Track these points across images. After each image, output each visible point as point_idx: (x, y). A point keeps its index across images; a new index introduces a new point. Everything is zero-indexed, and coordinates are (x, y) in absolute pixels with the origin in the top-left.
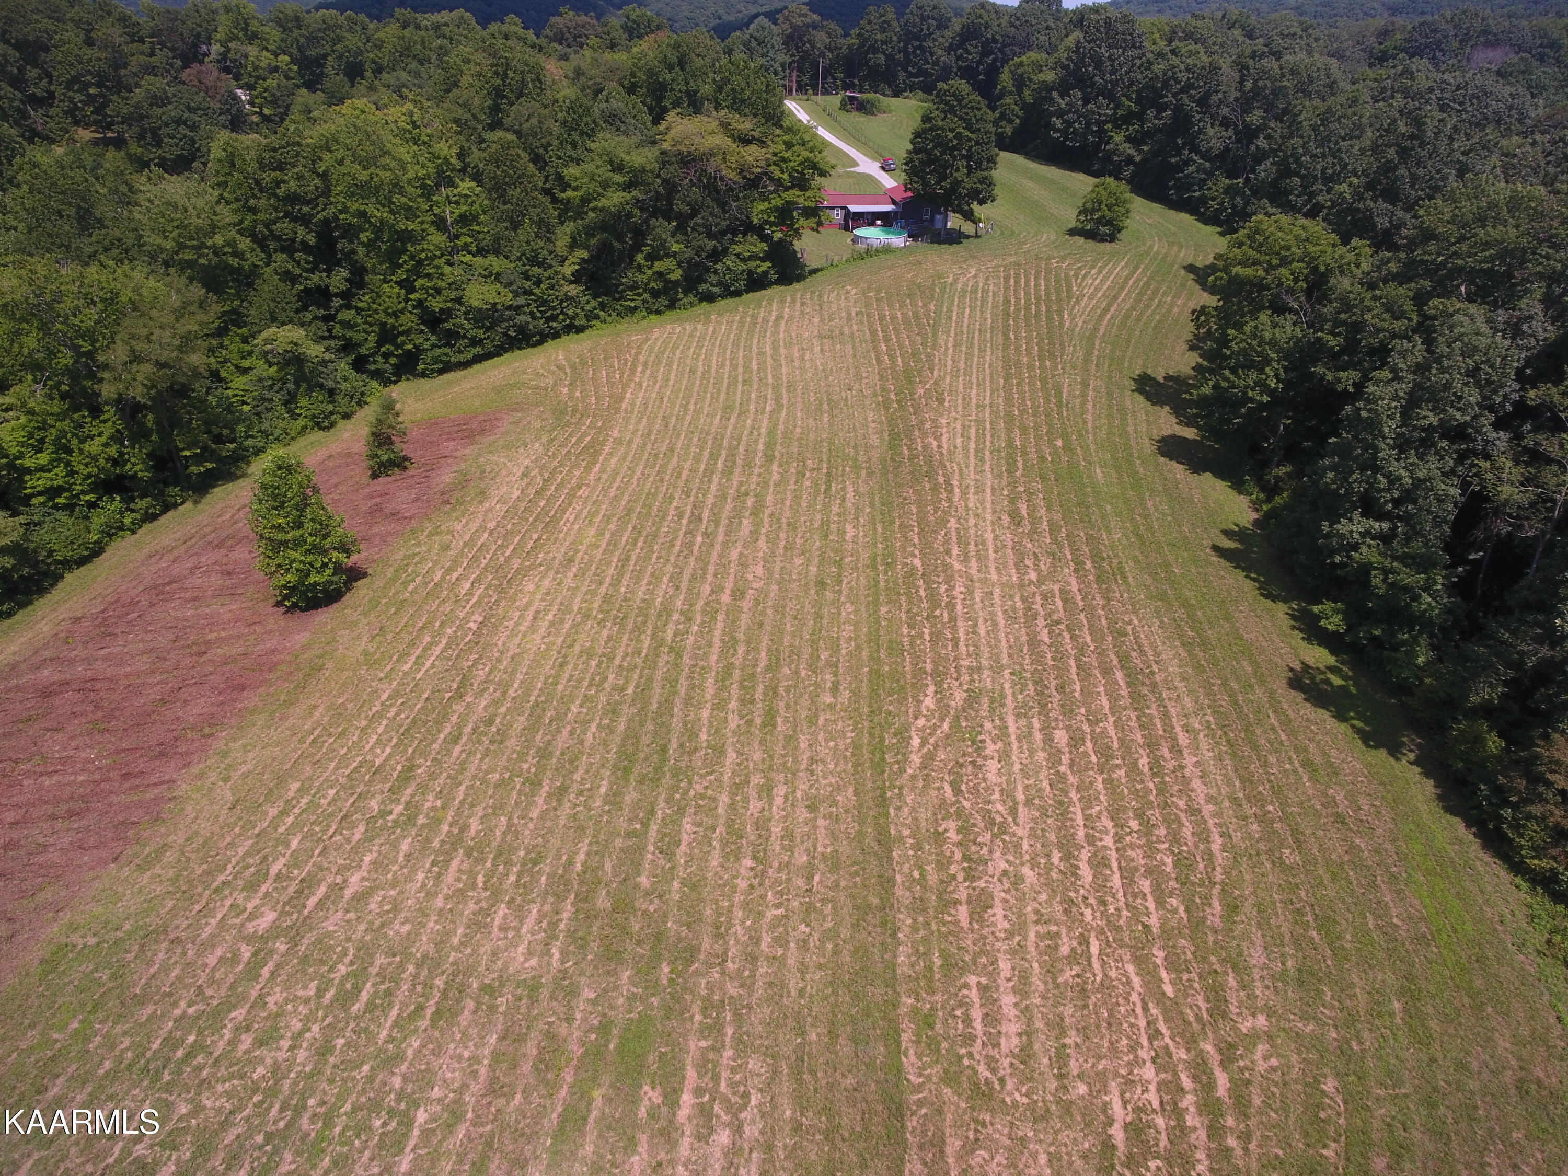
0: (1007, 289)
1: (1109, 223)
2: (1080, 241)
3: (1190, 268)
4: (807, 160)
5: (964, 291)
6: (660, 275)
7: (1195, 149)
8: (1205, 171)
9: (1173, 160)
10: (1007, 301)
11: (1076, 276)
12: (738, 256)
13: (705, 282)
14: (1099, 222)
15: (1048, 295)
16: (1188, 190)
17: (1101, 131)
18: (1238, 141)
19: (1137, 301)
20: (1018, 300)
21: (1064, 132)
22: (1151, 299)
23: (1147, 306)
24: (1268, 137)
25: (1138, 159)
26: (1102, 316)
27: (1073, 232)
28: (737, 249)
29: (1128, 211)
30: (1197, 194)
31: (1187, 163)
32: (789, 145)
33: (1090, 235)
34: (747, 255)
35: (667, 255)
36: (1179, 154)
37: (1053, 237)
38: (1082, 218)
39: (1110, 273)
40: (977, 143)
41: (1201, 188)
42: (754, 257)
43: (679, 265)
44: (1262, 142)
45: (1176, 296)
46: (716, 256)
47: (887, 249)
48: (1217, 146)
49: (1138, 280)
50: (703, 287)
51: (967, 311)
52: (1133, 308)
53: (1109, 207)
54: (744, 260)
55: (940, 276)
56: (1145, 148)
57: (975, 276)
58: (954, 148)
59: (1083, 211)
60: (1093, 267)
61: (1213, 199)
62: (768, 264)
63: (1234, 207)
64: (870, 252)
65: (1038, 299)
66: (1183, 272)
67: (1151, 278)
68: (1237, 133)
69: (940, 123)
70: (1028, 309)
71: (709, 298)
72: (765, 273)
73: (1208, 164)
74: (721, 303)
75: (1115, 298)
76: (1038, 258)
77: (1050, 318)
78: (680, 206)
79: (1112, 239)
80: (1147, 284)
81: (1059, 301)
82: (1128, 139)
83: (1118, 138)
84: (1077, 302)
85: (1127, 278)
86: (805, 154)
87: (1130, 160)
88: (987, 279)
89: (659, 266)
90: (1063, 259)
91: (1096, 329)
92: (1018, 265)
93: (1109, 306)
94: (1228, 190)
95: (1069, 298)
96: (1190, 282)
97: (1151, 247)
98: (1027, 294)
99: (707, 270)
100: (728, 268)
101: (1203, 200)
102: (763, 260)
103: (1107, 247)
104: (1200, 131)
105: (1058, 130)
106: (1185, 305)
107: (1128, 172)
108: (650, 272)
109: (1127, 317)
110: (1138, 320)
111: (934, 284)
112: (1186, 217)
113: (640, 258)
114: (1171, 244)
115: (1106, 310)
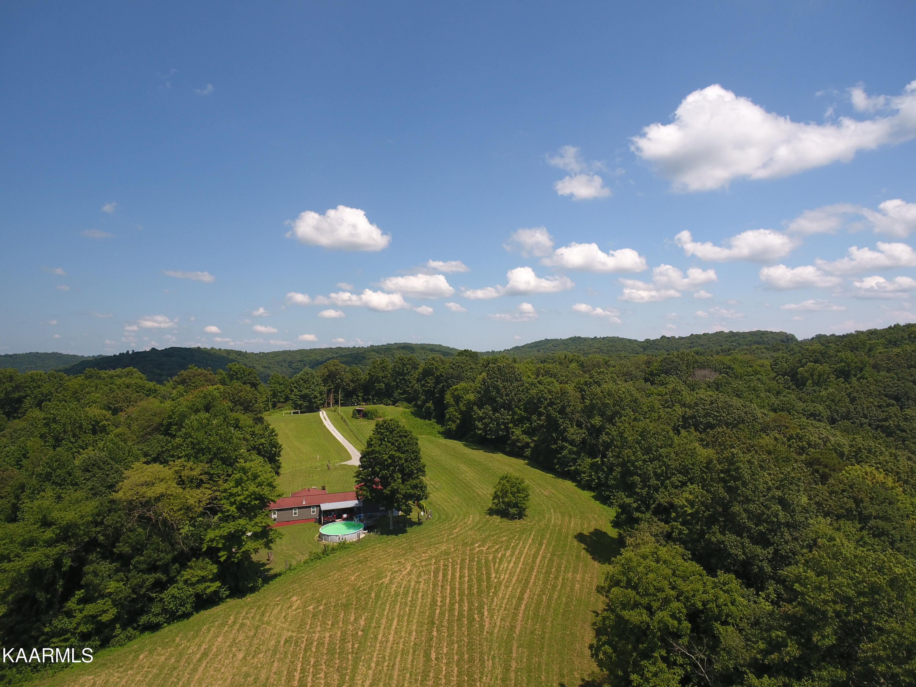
0: (435, 585)
1: (516, 505)
2: (497, 519)
3: (580, 537)
4: (254, 493)
5: (397, 594)
6: (93, 618)
7: (565, 440)
8: (574, 453)
9: (554, 447)
10: (434, 601)
11: (494, 558)
12: (186, 582)
13: (147, 613)
14: (508, 504)
15: (470, 587)
16: (567, 466)
17: (507, 429)
18: (590, 434)
19: (545, 583)
20: (444, 598)
21: (485, 430)
22: (556, 578)
23: (554, 587)
24: (608, 434)
25: (532, 445)
26: (518, 605)
27: (491, 512)
28: (186, 574)
29: (527, 496)
30: (573, 468)
31: (563, 448)
32: (238, 483)
33: (503, 513)
34: (194, 580)
35: (102, 596)
36: (555, 443)
37: (477, 519)
38: (496, 501)
39: (521, 553)
41: (574, 464)
42: (203, 579)
43: (115, 604)
44: (604, 437)
45: (575, 571)
46: (160, 586)
47: (343, 546)
48: (578, 439)
49: (544, 557)
50: (143, 619)
51: (395, 622)
52: (543, 592)
53: (513, 494)
54: (192, 584)
55: (380, 575)
56: (535, 439)
57: (409, 574)
58: (390, 465)
59: (496, 496)
60: (506, 549)
61: (584, 473)
62: (218, 584)
63: (599, 478)
65: (462, 594)
66: (576, 543)
67: (553, 554)
68: (588, 430)
69: (377, 449)
70: (451, 610)
71: (154, 627)
72: (216, 593)
73: (575, 449)
74: (166, 629)
75: (527, 582)
76: (465, 544)
77: (471, 620)
78: (123, 548)
79: (521, 515)
80: (551, 560)
81: (480, 592)
82: (524, 432)
83: (518, 432)
84: (495, 593)
85: (535, 557)
86: (252, 488)
87: (527, 445)
88: (419, 576)
89: (90, 609)
90: (484, 542)
91: (512, 628)
92: (446, 553)
93: (523, 593)
94: (593, 465)
95: (489, 587)
96: (583, 552)
97: (549, 520)
98: (453, 590)
99: (151, 600)
100: (173, 596)
101: (578, 473)
102: (212, 581)
103: (517, 524)
104: (565, 430)
105: (480, 429)
106: (583, 579)
107: (528, 452)
108: (79, 616)
109: (539, 603)
110: (548, 607)
111: (371, 588)
112: (569, 484)
113: (71, 604)
114: (563, 514)
115: (521, 599)
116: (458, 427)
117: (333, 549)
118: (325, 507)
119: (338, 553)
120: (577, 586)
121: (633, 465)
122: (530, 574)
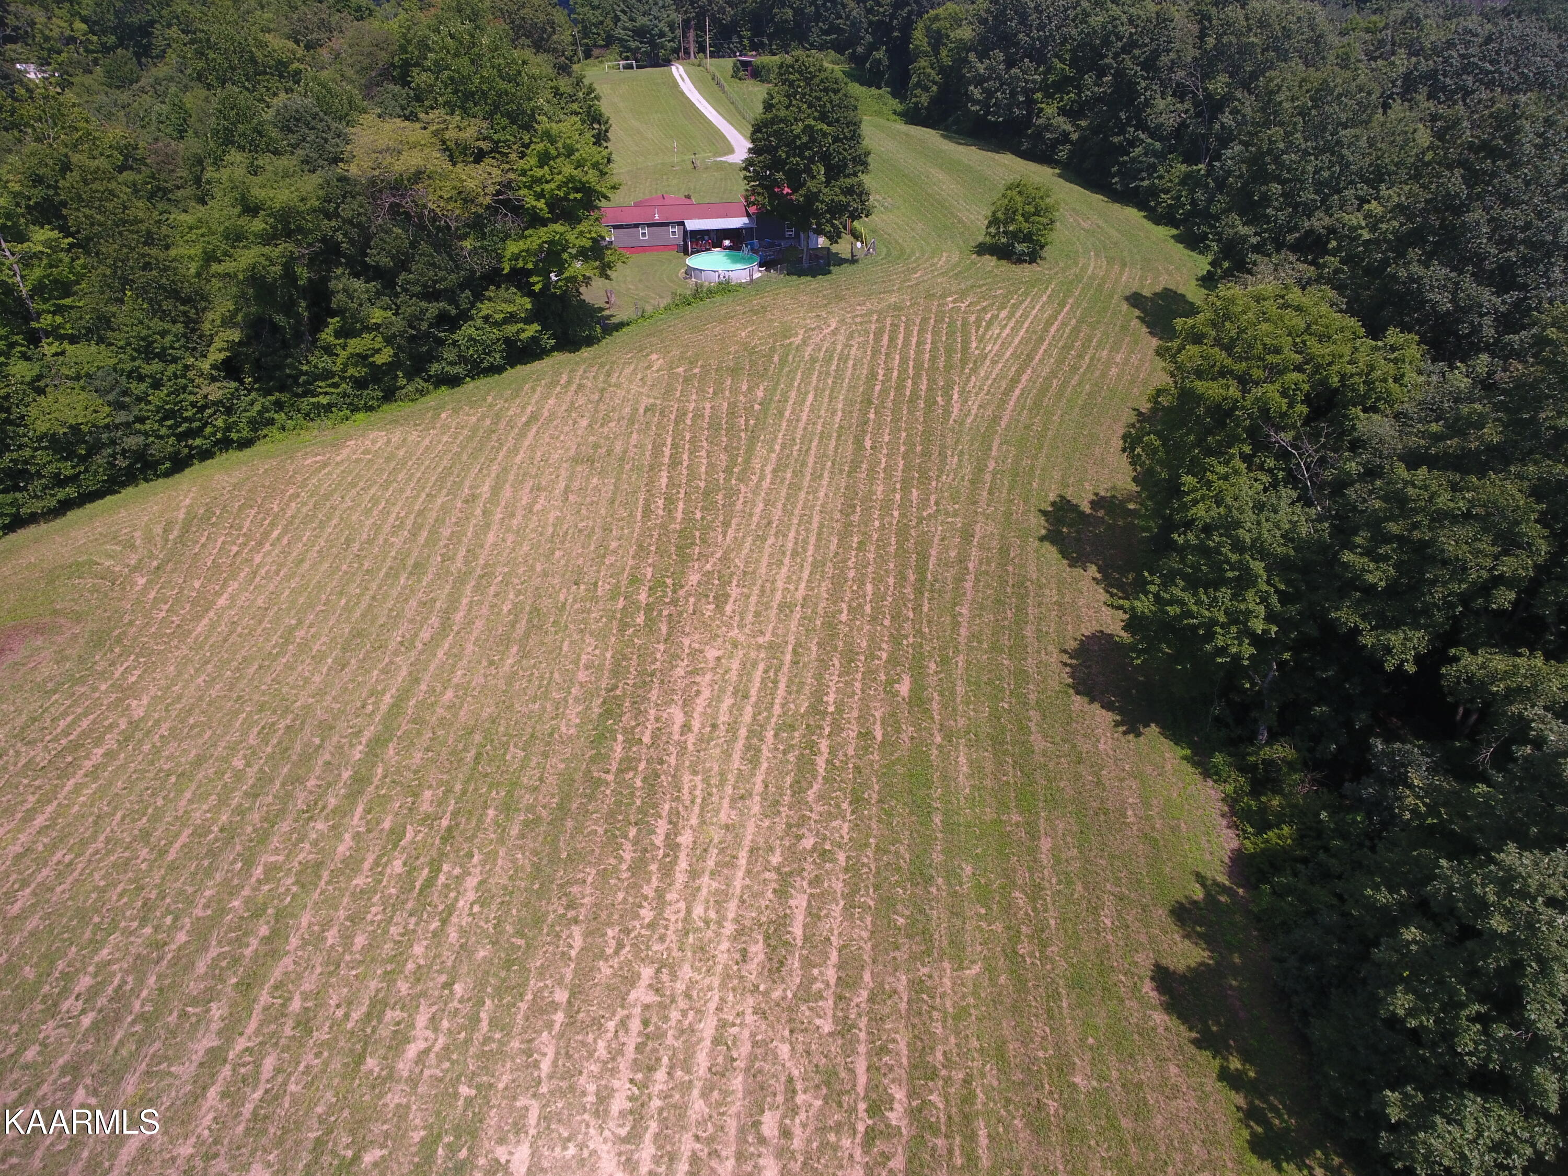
0: (876, 352)
1: (1028, 238)
2: (990, 262)
3: (1135, 300)
4: (571, 179)
5: (813, 360)
6: (362, 358)
7: (1142, 125)
8: (1155, 154)
9: (1116, 140)
10: (873, 375)
11: (978, 321)
12: (486, 319)
13: (439, 359)
14: (1014, 236)
15: (933, 359)
16: (1135, 179)
17: (1030, 102)
18: (1198, 115)
19: (1060, 361)
20: (889, 370)
21: (985, 105)
22: (1080, 356)
23: (1074, 369)
24: (1234, 112)
25: (1074, 137)
26: (1007, 392)
27: (982, 249)
28: (485, 308)
29: (1052, 222)
30: (1146, 183)
31: (1132, 143)
32: (544, 159)
33: (1003, 253)
34: (499, 317)
35: (367, 329)
36: (1122, 132)
37: (955, 258)
38: (993, 230)
39: (1025, 316)
40: (836, 140)
41: (1150, 176)
42: (511, 318)
43: (389, 341)
44: (1227, 118)
45: (1115, 348)
46: (450, 322)
47: (725, 287)
48: (1170, 121)
49: (1064, 324)
50: (435, 368)
51: (810, 397)
52: (1053, 374)
53: (1026, 217)
54: (497, 324)
55: (787, 332)
56: (1083, 123)
57: (834, 333)
58: (805, 146)
59: (994, 221)
60: (1002, 307)
61: (1166, 192)
62: (536, 327)
63: (1194, 203)
64: (700, 294)
65: (918, 366)
66: (1125, 306)
67: (1081, 321)
68: (1196, 104)
69: (782, 113)
70: (900, 388)
71: (453, 382)
72: (534, 340)
73: (1158, 145)
74: (470, 386)
75: (1030, 357)
76: (929, 296)
77: (931, 403)
78: (378, 257)
79: (1033, 257)
80: (1076, 330)
81: (949, 367)
82: (1063, 111)
83: (1050, 110)
84: (974, 370)
85: (1049, 323)
86: (568, 170)
87: (1065, 137)
88: (850, 337)
89: (356, 345)
90: (963, 295)
91: (996, 419)
92: (898, 308)
93: (1020, 372)
94: (1186, 179)
95: (964, 361)
96: (1135, 323)
97: (1084, 268)
98: (904, 360)
99: (440, 342)
100: (471, 339)
101: (1154, 192)
102: (527, 321)
103: (1026, 271)
104: (1147, 103)
105: (977, 102)
106: (1126, 361)
107: (1063, 153)
108: (343, 354)
109: (1044, 390)
110: (1060, 395)
111: (773, 349)
112: (1133, 214)
113: (327, 336)
114: (1111, 261)
115: (1015, 381)
116: (934, 101)
117: (710, 291)
118: (693, 225)
119: (718, 298)
120: (1114, 371)
121: (1277, 160)
122: (1035, 349)
